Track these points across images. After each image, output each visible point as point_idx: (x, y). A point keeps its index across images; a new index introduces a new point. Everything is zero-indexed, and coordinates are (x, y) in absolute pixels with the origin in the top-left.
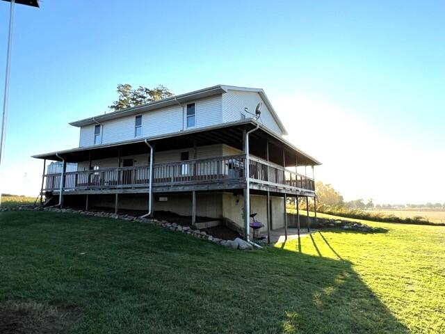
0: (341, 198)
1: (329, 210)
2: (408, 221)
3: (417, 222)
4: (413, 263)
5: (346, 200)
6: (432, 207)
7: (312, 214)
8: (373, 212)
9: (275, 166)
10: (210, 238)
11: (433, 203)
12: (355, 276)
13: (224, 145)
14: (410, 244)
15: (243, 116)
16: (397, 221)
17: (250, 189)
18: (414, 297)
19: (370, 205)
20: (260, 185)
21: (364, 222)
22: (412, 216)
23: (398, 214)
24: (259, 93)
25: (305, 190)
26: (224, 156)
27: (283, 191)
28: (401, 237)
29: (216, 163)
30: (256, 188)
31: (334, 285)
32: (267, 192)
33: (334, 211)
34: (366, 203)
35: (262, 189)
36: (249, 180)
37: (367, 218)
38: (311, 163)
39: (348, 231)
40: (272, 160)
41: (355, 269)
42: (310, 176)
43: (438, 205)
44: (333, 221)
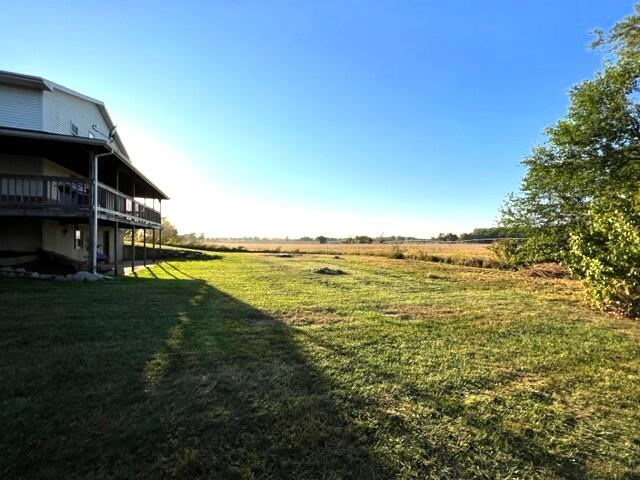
0: (175, 232)
1: (168, 242)
2: (234, 250)
3: (240, 250)
4: (245, 276)
5: (180, 234)
6: (247, 240)
7: (157, 246)
8: (209, 244)
9: (122, 195)
10: (35, 275)
11: (248, 237)
12: (211, 287)
13: (45, 160)
14: (239, 265)
15: (75, 129)
16: (226, 250)
17: (99, 220)
18: (249, 292)
19: (202, 238)
20: (109, 215)
21: (203, 252)
22: (236, 246)
23: (227, 245)
24: (97, 105)
25: (152, 223)
26: (45, 174)
27: (132, 223)
28: (232, 261)
29: (41, 183)
30: (104, 218)
31: (200, 294)
32: (115, 223)
33: (175, 243)
34: (198, 236)
35: (111, 219)
36: (97, 208)
37: (204, 248)
38: (160, 196)
39: (191, 259)
40: (121, 190)
41: (209, 283)
42: (157, 209)
43: (250, 239)
44: (177, 252)
